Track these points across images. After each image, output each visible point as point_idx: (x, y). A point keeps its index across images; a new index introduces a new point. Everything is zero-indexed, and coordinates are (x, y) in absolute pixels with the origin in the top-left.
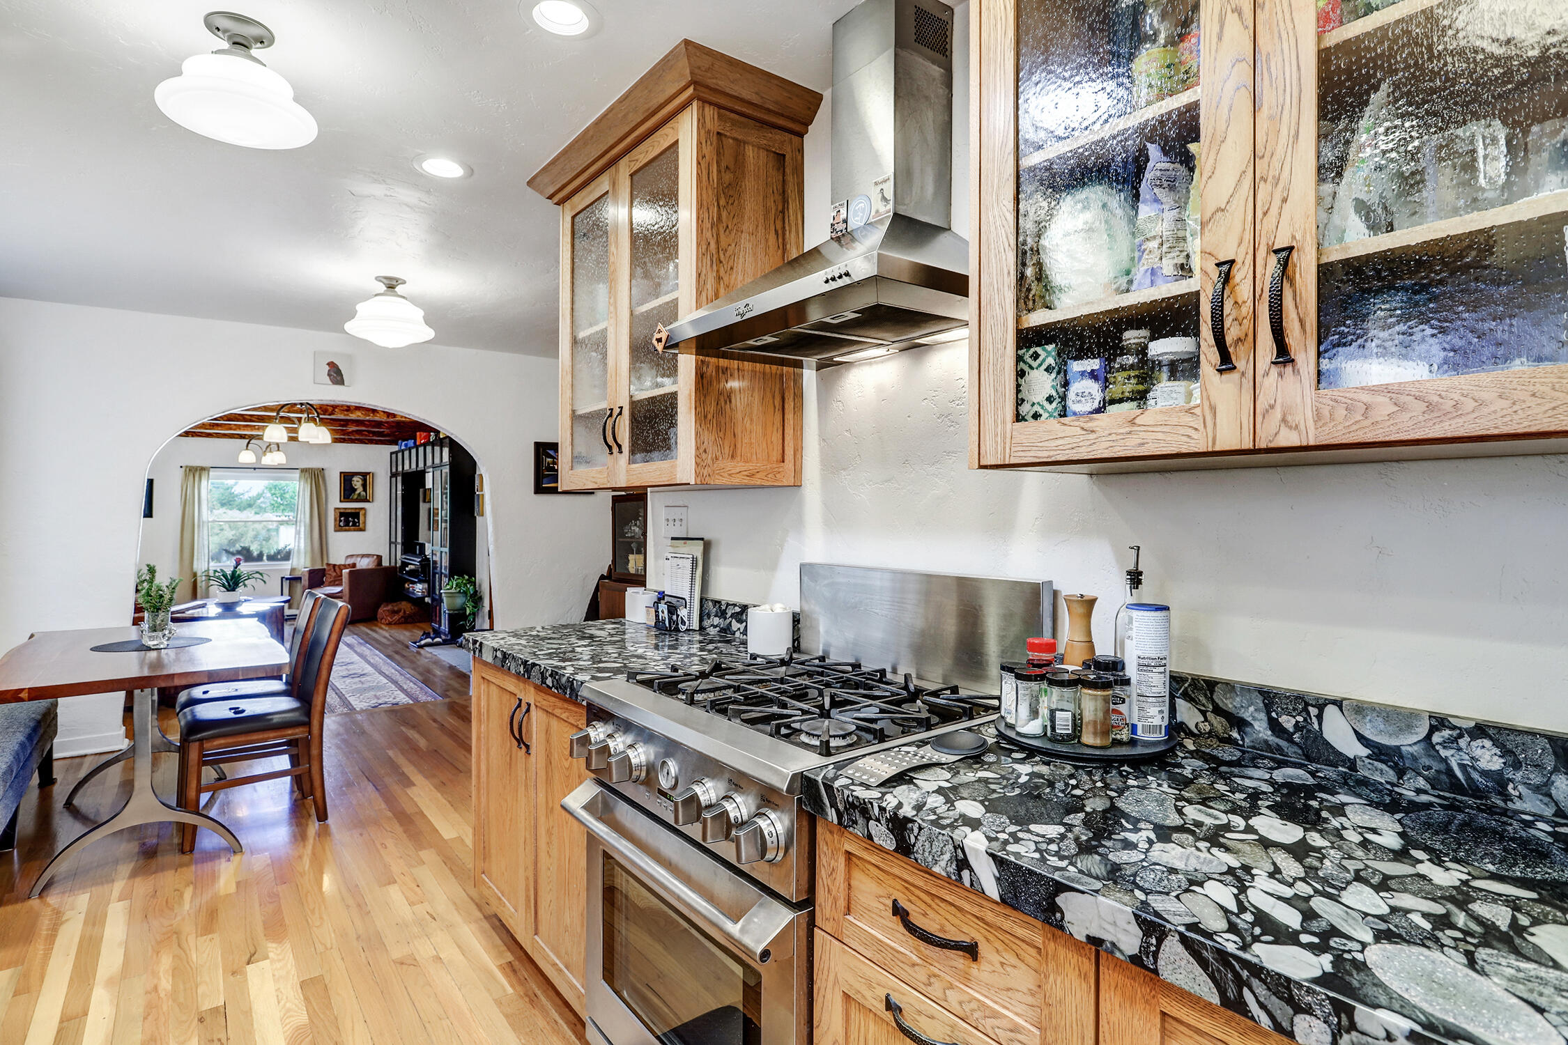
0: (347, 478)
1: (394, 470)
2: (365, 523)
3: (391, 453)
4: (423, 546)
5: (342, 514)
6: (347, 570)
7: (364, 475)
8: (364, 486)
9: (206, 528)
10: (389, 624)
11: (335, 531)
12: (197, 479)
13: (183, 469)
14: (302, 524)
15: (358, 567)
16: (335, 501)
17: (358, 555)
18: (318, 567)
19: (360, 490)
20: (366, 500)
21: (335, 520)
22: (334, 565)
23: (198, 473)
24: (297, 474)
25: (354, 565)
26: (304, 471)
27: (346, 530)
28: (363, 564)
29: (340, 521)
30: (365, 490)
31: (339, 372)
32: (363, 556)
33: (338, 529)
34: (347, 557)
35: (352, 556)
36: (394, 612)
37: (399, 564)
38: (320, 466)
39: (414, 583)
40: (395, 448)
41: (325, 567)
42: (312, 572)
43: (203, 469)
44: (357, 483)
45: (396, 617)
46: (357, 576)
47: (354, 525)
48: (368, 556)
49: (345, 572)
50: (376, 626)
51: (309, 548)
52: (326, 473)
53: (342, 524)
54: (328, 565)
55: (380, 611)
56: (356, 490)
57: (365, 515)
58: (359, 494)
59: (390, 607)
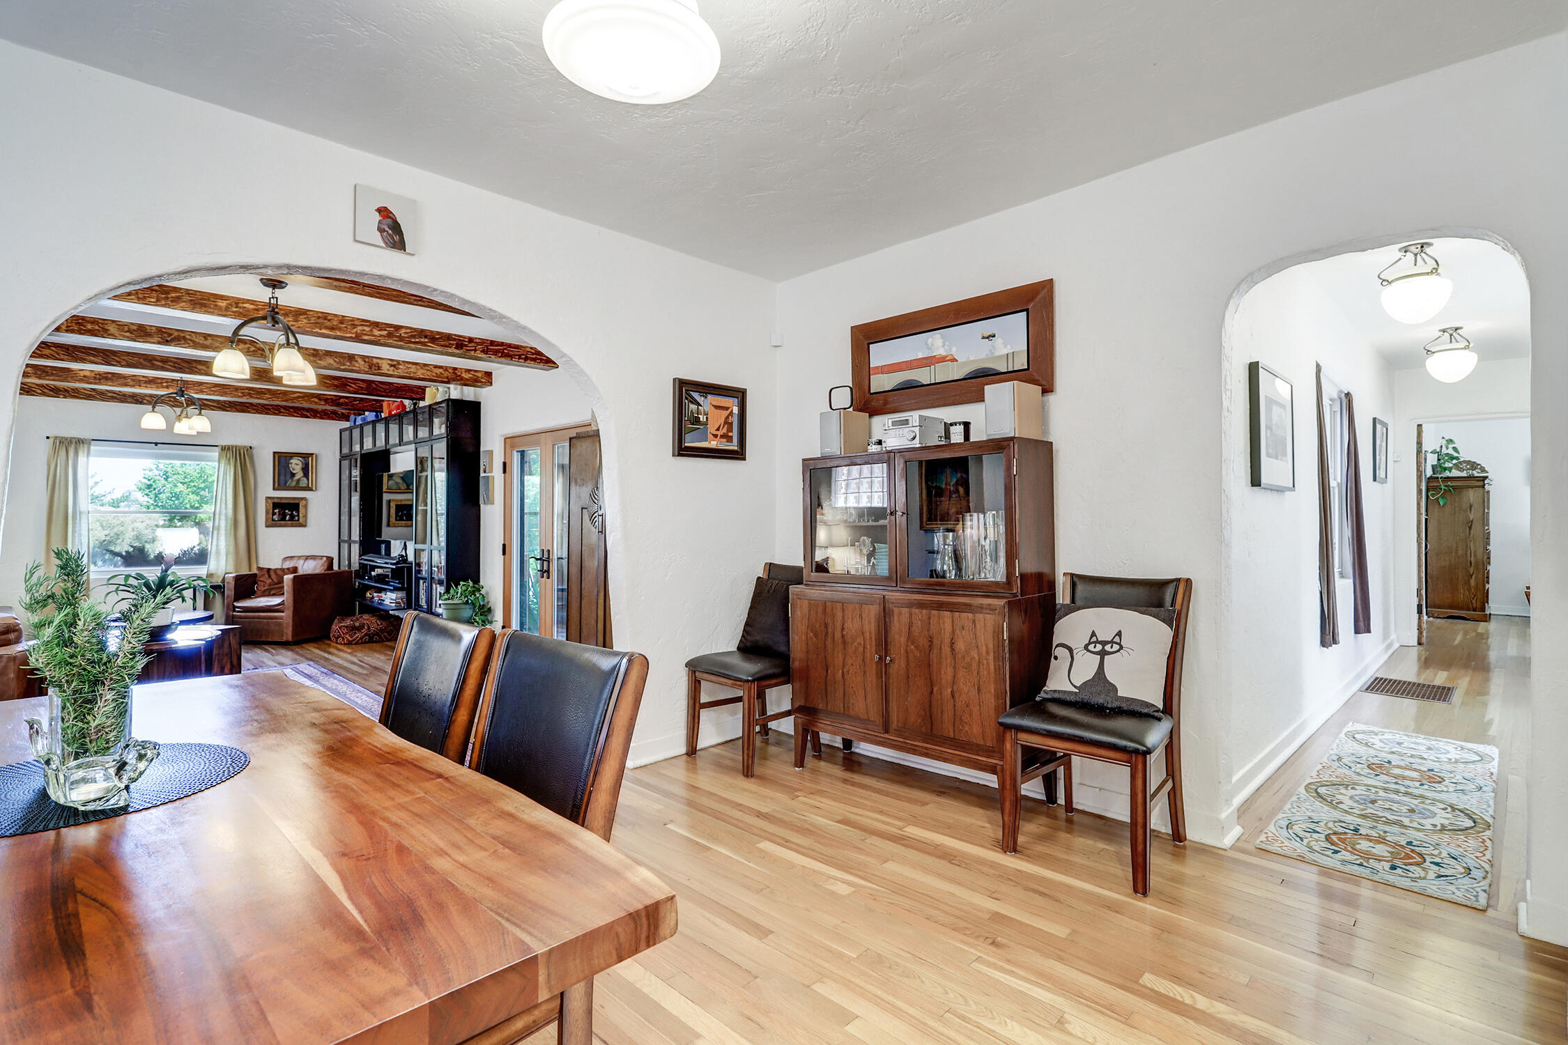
0: (282, 460)
1: (346, 450)
2: (305, 516)
3: (341, 431)
4: (388, 544)
5: (275, 505)
6: (291, 576)
7: (306, 456)
8: (305, 470)
9: (84, 521)
10: (349, 643)
11: (267, 526)
12: (71, 454)
13: (51, 440)
14: (223, 517)
15: (301, 572)
16: (266, 489)
17: (300, 557)
18: (245, 571)
19: (299, 475)
20: (308, 489)
21: (267, 512)
22: (269, 570)
23: (73, 446)
24: (215, 454)
25: (295, 570)
26: (225, 449)
27: (281, 526)
28: (308, 568)
29: (274, 514)
30: (306, 475)
31: (396, 228)
32: (307, 558)
33: (271, 524)
34: (285, 559)
35: (292, 557)
36: (353, 629)
37: (355, 566)
38: (248, 444)
39: (380, 590)
40: (346, 425)
41: (255, 571)
42: (238, 579)
43: (80, 442)
44: (296, 465)
45: (358, 635)
46: (303, 583)
47: (292, 518)
48: (314, 557)
49: (288, 578)
50: (329, 645)
51: (232, 549)
52: (254, 451)
53: (276, 517)
54: (260, 569)
55: (335, 627)
56: (293, 475)
57: (306, 506)
58: (298, 481)
59: (348, 622)
